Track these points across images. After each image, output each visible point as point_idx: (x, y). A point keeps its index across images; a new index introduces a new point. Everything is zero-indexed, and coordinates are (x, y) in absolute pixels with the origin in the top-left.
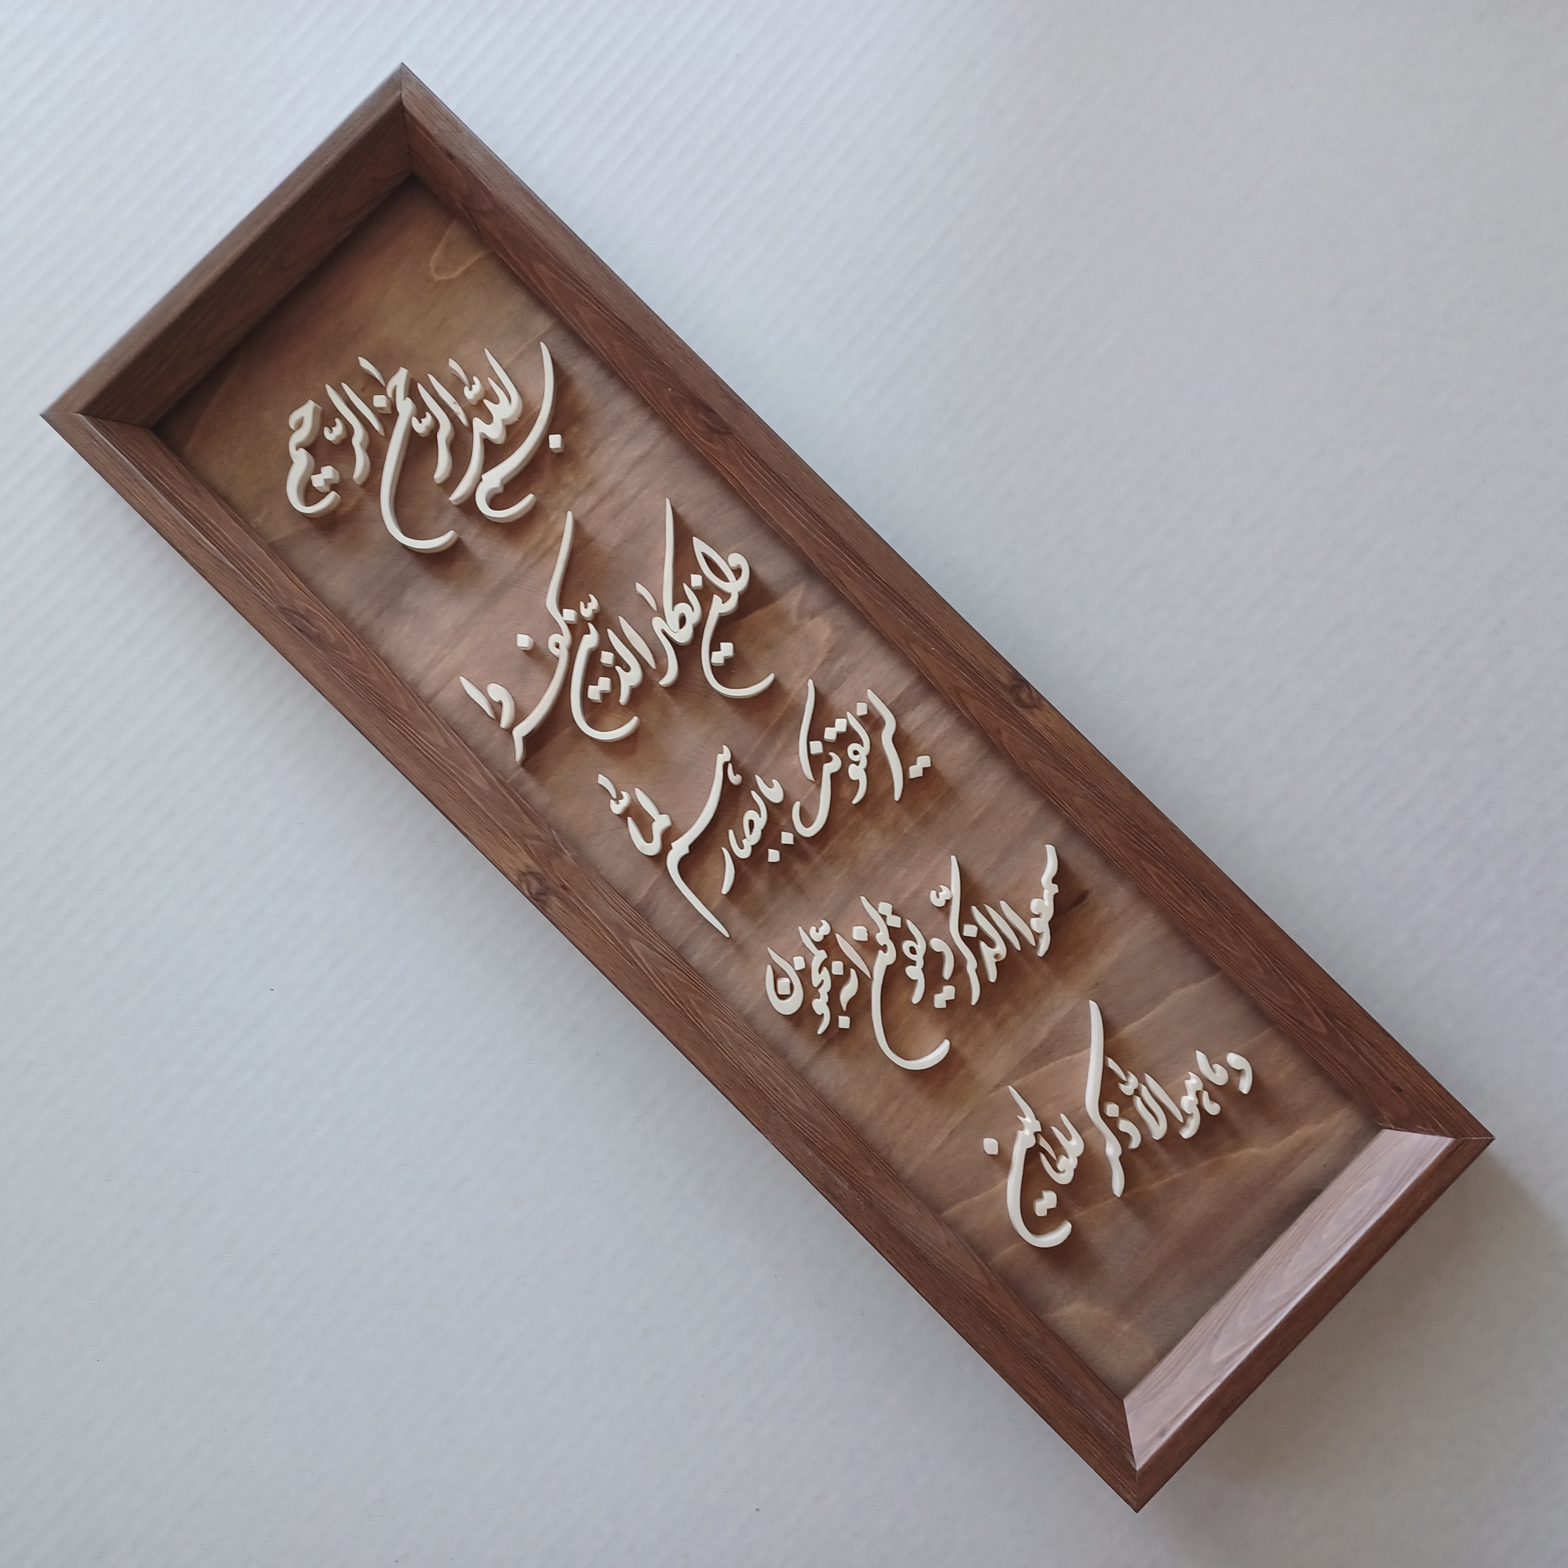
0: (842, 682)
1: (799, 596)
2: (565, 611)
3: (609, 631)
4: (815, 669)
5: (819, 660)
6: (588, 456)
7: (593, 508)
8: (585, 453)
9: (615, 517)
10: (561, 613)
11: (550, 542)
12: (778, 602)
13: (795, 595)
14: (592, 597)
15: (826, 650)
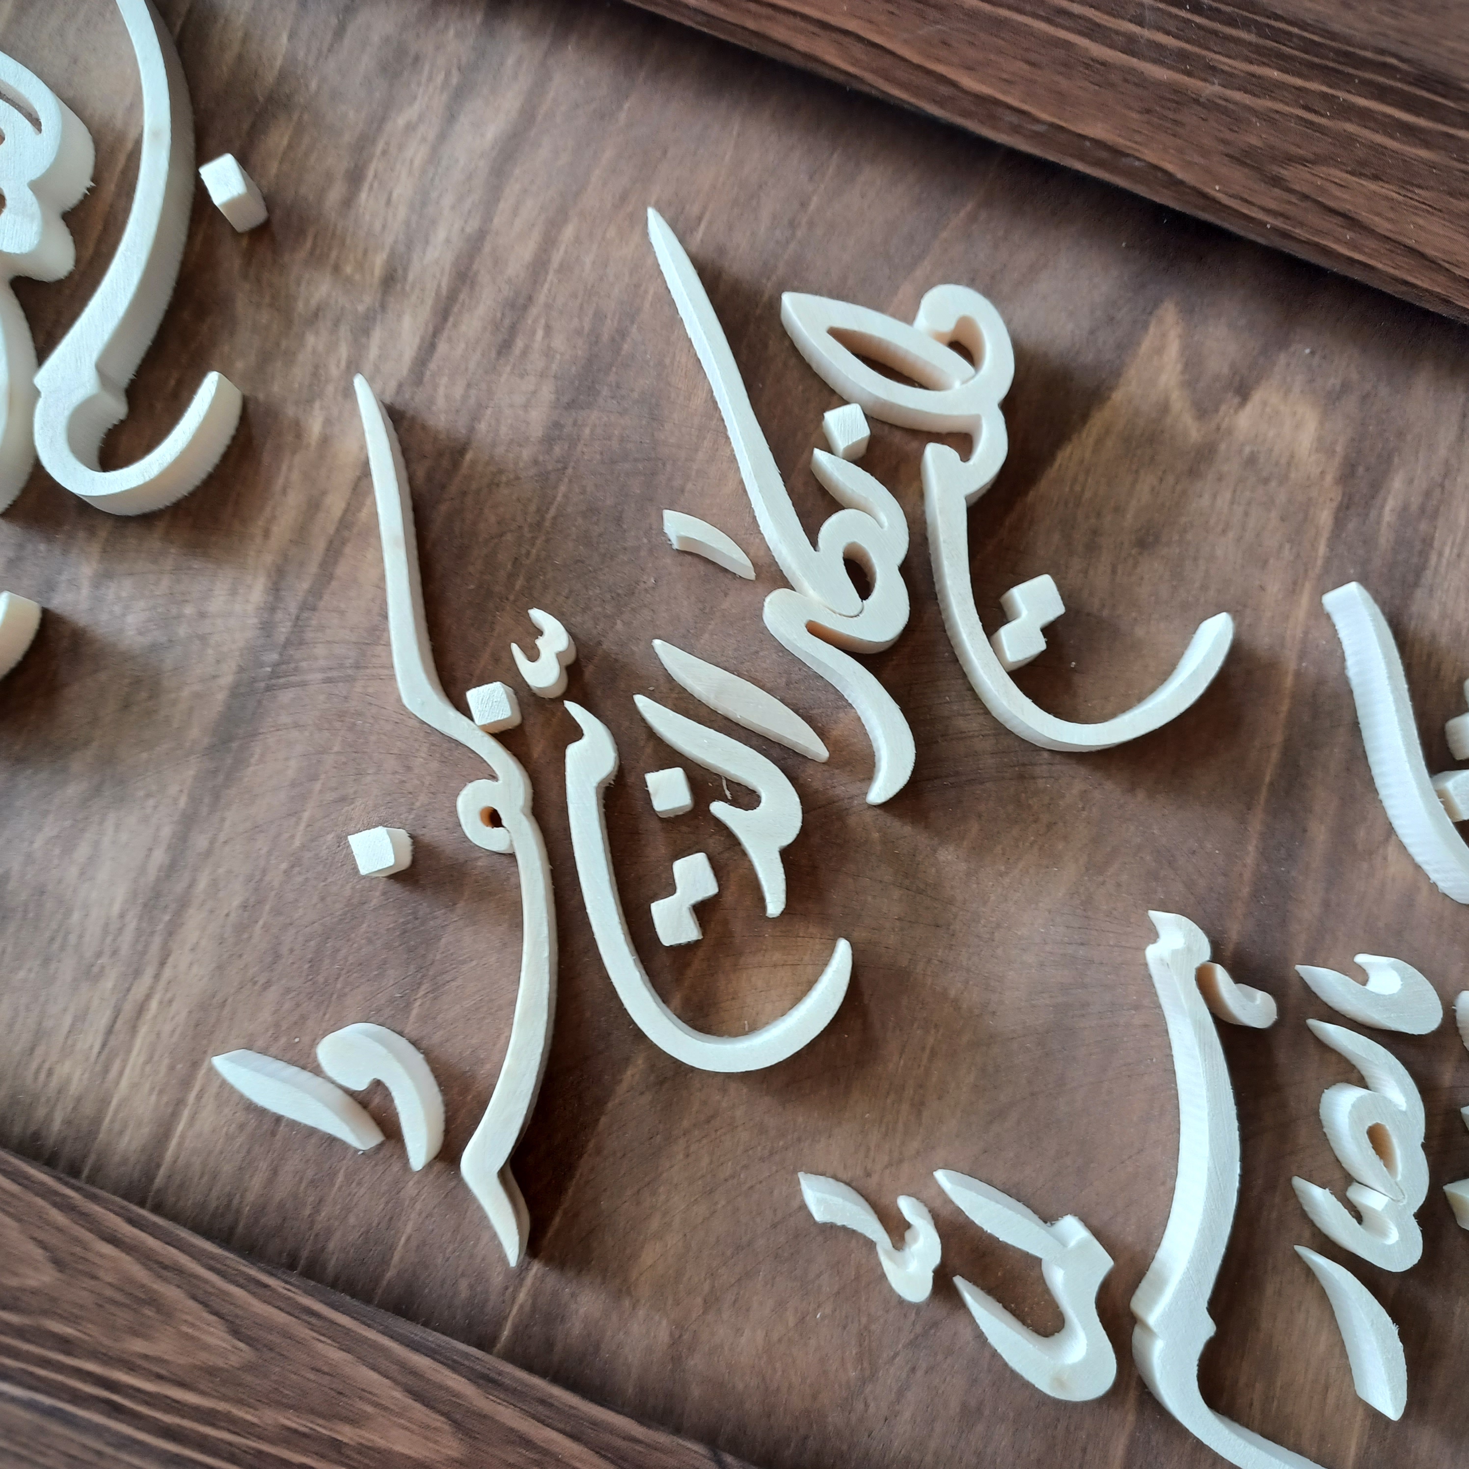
0: (1424, 554)
1: (1173, 349)
2: (474, 696)
3: (641, 701)
4: (1322, 549)
5: (1325, 517)
6: (348, 202)
7: (428, 348)
8: (335, 195)
9: (505, 347)
10: (463, 709)
11: (335, 504)
12: (1118, 396)
13: (1159, 351)
14: (537, 615)
15: (1329, 478)
